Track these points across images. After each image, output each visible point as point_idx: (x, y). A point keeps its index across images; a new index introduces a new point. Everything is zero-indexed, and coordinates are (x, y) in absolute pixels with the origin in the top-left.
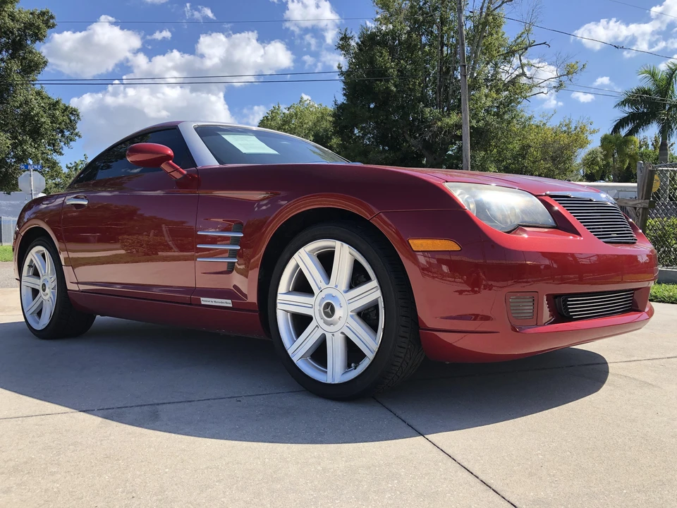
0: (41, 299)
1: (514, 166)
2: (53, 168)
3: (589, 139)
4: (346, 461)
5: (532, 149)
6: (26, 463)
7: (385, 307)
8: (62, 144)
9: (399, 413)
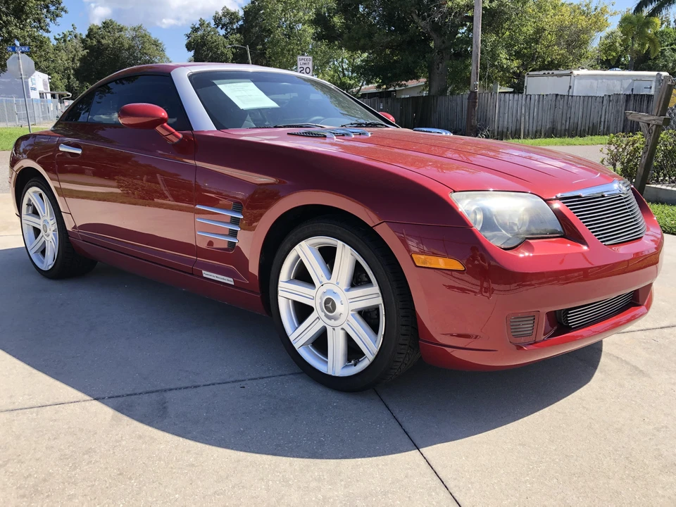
0: (43, 239)
1: (526, 51)
2: (41, 47)
3: (609, 21)
4: (345, 487)
5: (546, 32)
6: (45, 480)
7: (385, 315)
8: (48, 20)
9: (396, 412)
